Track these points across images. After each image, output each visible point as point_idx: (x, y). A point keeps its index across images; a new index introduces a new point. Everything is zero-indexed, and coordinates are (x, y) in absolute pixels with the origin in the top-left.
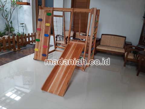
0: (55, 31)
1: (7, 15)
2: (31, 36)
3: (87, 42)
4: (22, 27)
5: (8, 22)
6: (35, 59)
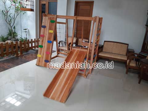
0: (58, 37)
1: (11, 20)
2: (34, 42)
3: (90, 49)
4: (25, 33)
5: (11, 27)
6: (38, 64)
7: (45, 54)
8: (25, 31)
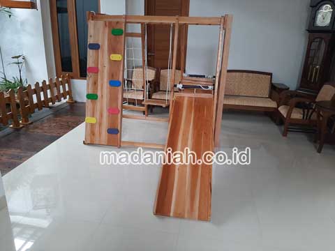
4: (16, 65)
6: (89, 142)
7: (105, 114)
8: (16, 60)
